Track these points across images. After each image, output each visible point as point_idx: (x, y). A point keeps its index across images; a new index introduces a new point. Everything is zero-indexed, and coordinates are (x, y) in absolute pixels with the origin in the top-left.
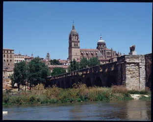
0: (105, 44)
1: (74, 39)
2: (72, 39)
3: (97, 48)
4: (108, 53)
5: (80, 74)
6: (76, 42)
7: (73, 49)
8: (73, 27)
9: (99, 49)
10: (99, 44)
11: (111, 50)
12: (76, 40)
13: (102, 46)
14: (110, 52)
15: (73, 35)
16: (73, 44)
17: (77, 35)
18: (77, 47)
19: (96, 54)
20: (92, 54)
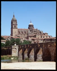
0: (33, 26)
1: (14, 23)
2: (13, 23)
3: (28, 28)
4: (35, 31)
5: (5, 49)
6: (15, 25)
7: (13, 29)
8: (14, 16)
9: (29, 29)
10: (30, 26)
11: (37, 30)
12: (15, 24)
13: (31, 27)
14: (36, 30)
15: (14, 21)
16: (13, 26)
17: (16, 21)
18: (16, 28)
19: (28, 32)
20: (25, 32)
